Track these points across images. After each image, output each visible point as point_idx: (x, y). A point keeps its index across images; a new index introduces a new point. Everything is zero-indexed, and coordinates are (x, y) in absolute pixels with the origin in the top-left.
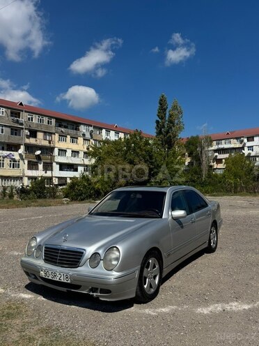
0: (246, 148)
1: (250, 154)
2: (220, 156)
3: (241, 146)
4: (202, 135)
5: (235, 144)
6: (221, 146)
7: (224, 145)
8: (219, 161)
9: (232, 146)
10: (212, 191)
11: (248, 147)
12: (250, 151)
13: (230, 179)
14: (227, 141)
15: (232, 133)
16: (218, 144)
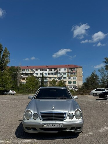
0: (35, 74)
1: (36, 76)
2: (24, 77)
3: (33, 73)
4: (16, 66)
5: (30, 71)
6: (24, 72)
7: (26, 72)
8: (23, 79)
9: (29, 72)
10: (23, 92)
11: (36, 73)
12: (37, 75)
13: (31, 87)
14: (27, 70)
15: (29, 67)
16: (23, 71)
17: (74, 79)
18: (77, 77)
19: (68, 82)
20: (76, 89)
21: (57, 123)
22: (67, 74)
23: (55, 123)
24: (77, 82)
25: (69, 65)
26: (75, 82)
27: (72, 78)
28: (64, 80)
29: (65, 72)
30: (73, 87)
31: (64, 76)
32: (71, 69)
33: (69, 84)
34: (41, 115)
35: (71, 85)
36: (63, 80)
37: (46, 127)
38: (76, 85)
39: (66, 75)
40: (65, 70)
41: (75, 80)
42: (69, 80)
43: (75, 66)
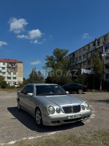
17: (14, 74)
18: (17, 73)
19: (8, 77)
20: (16, 85)
21: (77, 114)
22: (6, 68)
23: (75, 114)
24: (17, 78)
25: (9, 60)
26: (15, 78)
27: (12, 73)
28: (4, 75)
29: (5, 67)
30: (12, 83)
31: (3, 71)
32: (11, 63)
33: (9, 80)
34: (63, 109)
35: (10, 80)
36: (2, 75)
37: (70, 119)
38: (16, 81)
39: (5, 70)
40: (4, 64)
41: (15, 76)
42: (9, 76)
43: (15, 61)
